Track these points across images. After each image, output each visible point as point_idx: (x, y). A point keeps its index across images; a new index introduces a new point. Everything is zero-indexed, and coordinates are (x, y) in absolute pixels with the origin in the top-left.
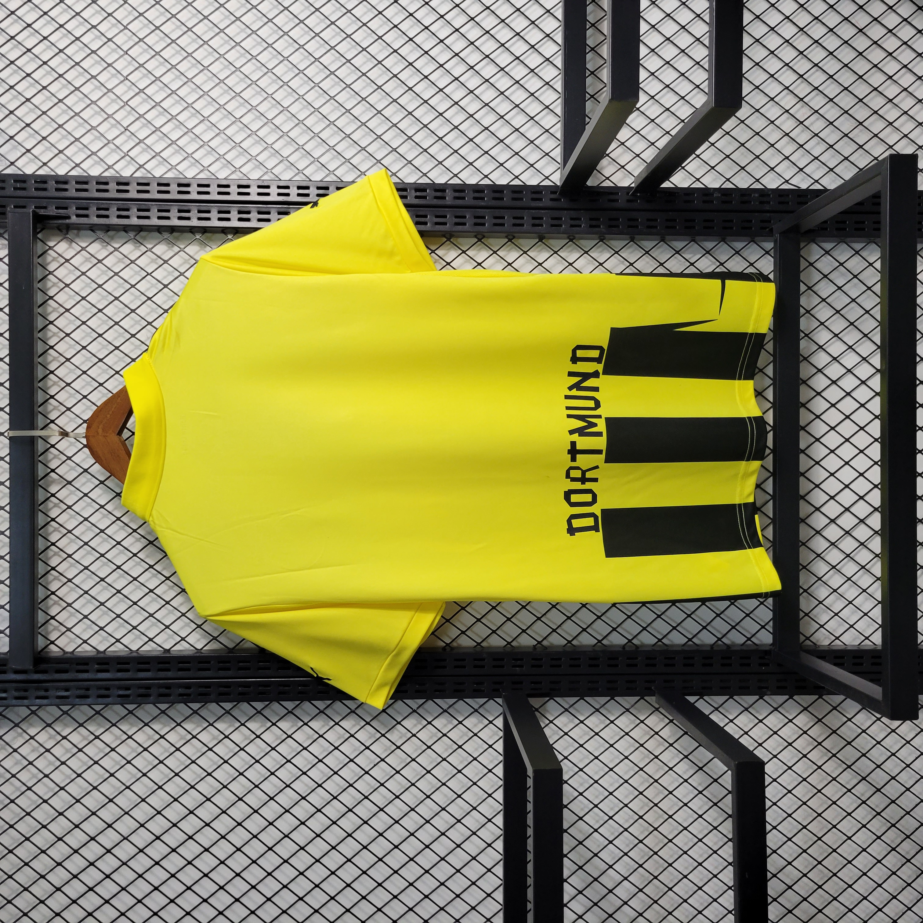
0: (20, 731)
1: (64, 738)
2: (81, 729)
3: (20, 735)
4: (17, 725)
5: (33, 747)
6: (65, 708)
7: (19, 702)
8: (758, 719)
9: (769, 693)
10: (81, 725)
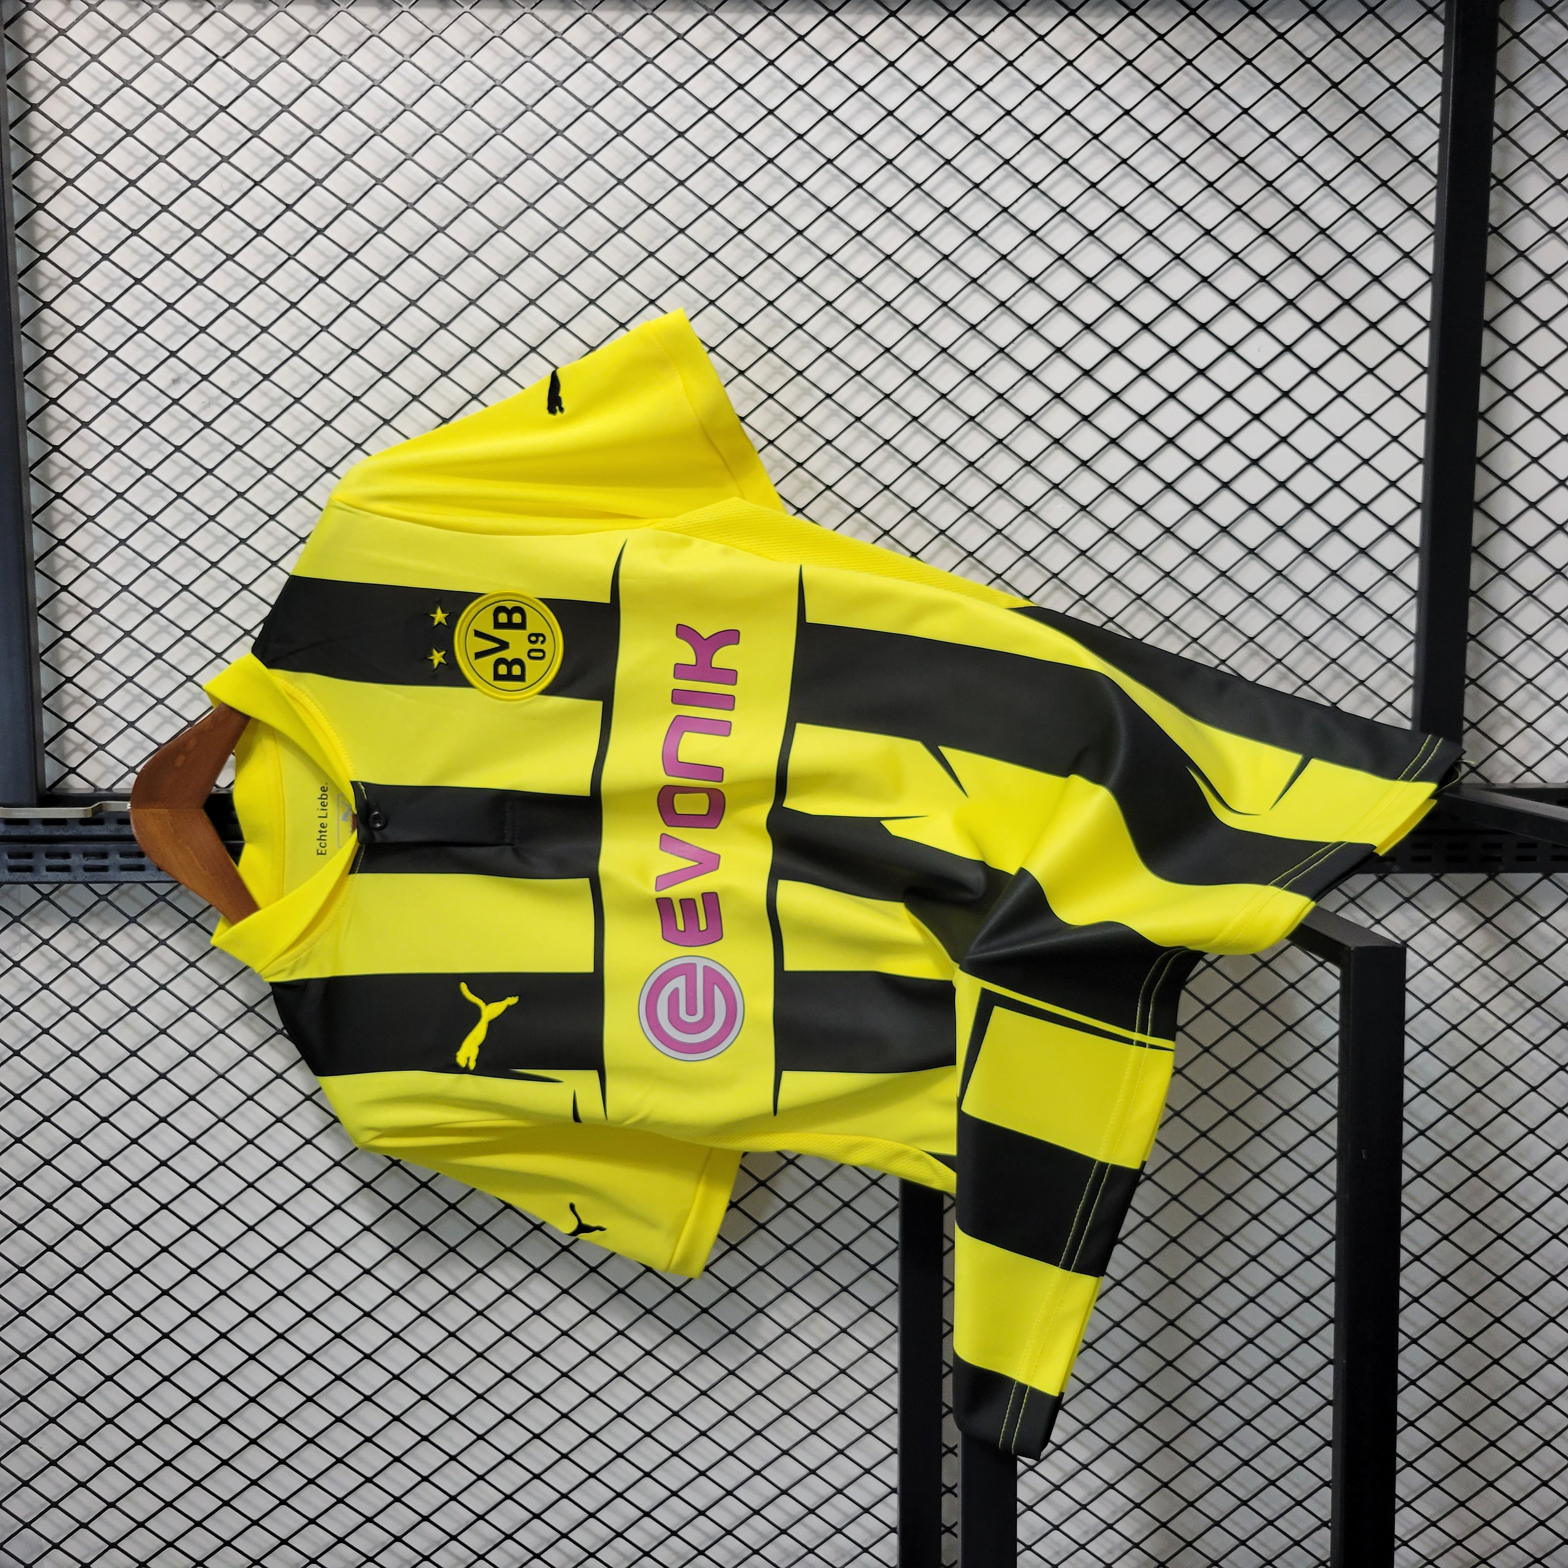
0: (24, 931)
1: (104, 942)
2: (133, 929)
3: (25, 939)
4: (16, 919)
5: (50, 960)
6: (103, 889)
7: (17, 876)
8: (1372, 917)
9: (1396, 868)
10: (133, 920)
